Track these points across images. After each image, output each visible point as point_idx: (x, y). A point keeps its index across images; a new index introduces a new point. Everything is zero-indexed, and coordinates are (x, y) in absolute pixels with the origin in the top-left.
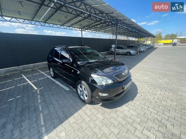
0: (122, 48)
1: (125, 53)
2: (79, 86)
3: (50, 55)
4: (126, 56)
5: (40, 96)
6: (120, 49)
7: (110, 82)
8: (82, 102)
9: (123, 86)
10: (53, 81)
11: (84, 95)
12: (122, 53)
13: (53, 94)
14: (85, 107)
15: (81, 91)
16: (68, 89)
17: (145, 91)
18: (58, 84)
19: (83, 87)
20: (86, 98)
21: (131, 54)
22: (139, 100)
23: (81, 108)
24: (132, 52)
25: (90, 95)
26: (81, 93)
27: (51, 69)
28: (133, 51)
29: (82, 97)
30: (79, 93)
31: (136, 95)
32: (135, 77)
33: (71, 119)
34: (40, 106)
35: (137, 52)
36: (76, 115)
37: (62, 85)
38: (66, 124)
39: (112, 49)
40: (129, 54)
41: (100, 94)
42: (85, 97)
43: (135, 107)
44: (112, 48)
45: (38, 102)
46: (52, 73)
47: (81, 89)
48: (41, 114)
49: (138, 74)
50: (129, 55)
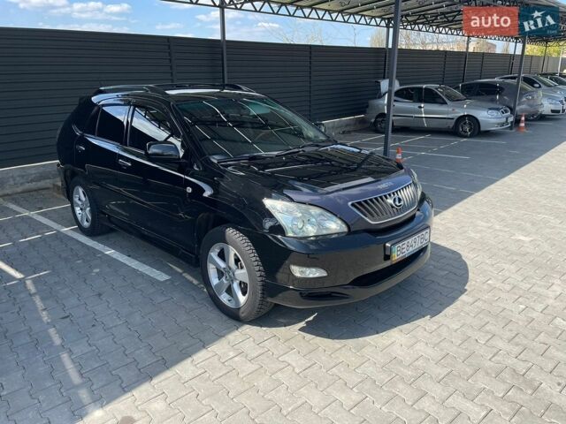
0: (431, 97)
1: (451, 124)
2: (214, 254)
3: (74, 127)
4: (455, 141)
5: (43, 299)
6: (425, 102)
7: (334, 226)
8: (225, 318)
9: (388, 245)
10: (88, 248)
11: (236, 286)
12: (434, 125)
13: (100, 295)
14: (236, 333)
15: (220, 274)
16: (162, 277)
17: (498, 285)
18: (114, 256)
19: (232, 253)
20: (242, 299)
21: (482, 129)
22: (462, 314)
23: (219, 336)
24: (488, 116)
25: (259, 279)
26: (224, 279)
27: (81, 190)
28: (495, 113)
29: (224, 298)
30: (214, 281)
31: (454, 299)
32: (473, 235)
33: (185, 369)
34: (52, 331)
35: (517, 121)
36: (201, 356)
37: (134, 264)
39: (380, 101)
40: (473, 128)
41: (297, 271)
42: (239, 294)
43: (439, 335)
44: (381, 96)
45: (40, 319)
47: (222, 265)
48: (65, 357)
49: (488, 221)
50: (471, 136)
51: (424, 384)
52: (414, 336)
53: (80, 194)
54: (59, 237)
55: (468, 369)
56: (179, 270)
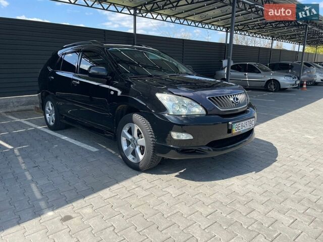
0: (252, 69)
1: (263, 84)
2: (125, 131)
3: (49, 68)
4: (266, 94)
5: (23, 158)
6: (248, 72)
7: (198, 110)
8: (130, 169)
9: (230, 123)
10: (52, 136)
11: (137, 149)
12: (254, 84)
13: (57, 157)
14: (137, 177)
15: (129, 143)
16: (94, 150)
18: (67, 140)
19: (136, 128)
20: (141, 157)
21: (281, 87)
22: (275, 171)
23: (126, 178)
24: (285, 80)
26: (130, 146)
27: (50, 104)
28: (289, 78)
29: (130, 158)
30: (125, 148)
31: (269, 164)
33: (106, 193)
34: (27, 173)
36: (116, 187)
37: (78, 143)
38: (93, 199)
39: (222, 72)
40: (276, 87)
41: (175, 135)
42: (140, 154)
43: (262, 181)
44: (223, 69)
45: (20, 167)
46: (50, 117)
47: (130, 137)
48: (33, 186)
49: (288, 129)
50: (275, 91)
51: (252, 205)
52: (246, 182)
53: (49, 106)
54: (36, 130)
55: (280, 198)
56: (105, 147)
